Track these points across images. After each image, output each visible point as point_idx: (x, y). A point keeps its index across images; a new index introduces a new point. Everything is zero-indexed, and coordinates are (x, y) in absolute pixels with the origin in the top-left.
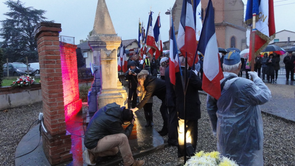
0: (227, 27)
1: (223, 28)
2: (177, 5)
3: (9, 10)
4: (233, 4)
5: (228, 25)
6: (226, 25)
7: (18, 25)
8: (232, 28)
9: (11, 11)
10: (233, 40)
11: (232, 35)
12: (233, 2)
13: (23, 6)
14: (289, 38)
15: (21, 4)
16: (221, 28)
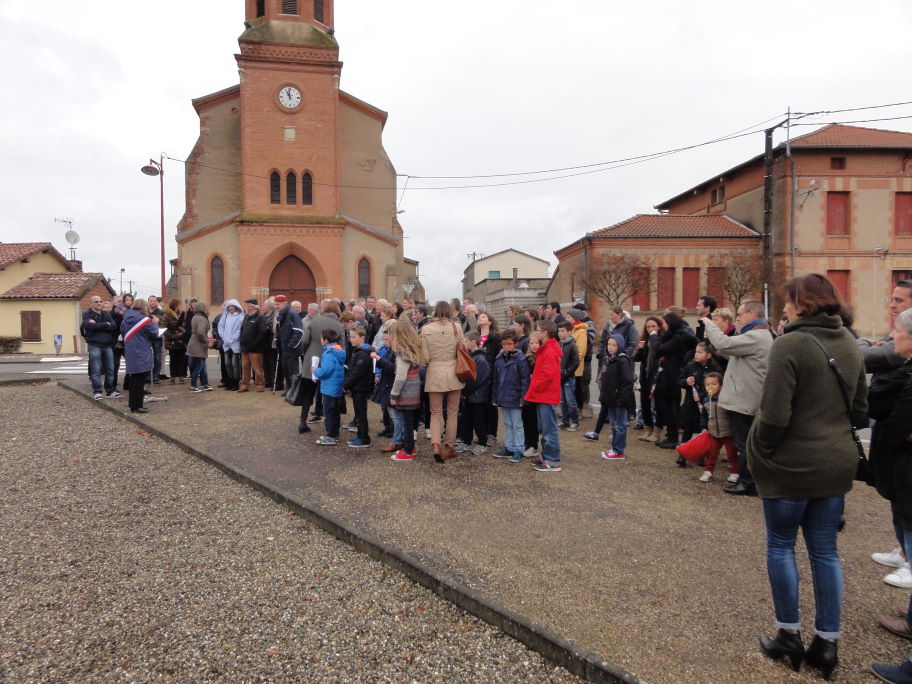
0: (348, 228)
1: (336, 231)
2: (205, 150)
4: (368, 168)
5: (347, 224)
6: (343, 225)
8: (361, 235)
10: (365, 265)
11: (362, 253)
12: (369, 161)
14: (515, 270)
16: (330, 231)
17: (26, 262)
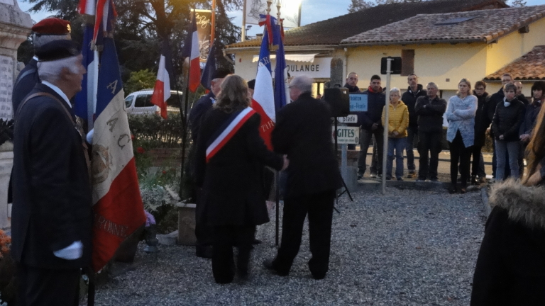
17: (525, 32)
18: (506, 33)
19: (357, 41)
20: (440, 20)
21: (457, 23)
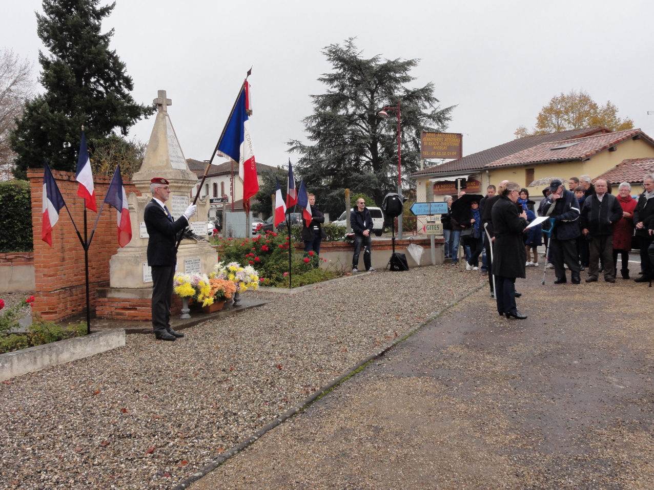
3: (331, 68)
7: (345, 107)
9: (335, 72)
13: (360, 58)
15: (357, 51)
17: (614, 151)
18: (598, 153)
19: (495, 165)
20: (556, 146)
21: (565, 148)
